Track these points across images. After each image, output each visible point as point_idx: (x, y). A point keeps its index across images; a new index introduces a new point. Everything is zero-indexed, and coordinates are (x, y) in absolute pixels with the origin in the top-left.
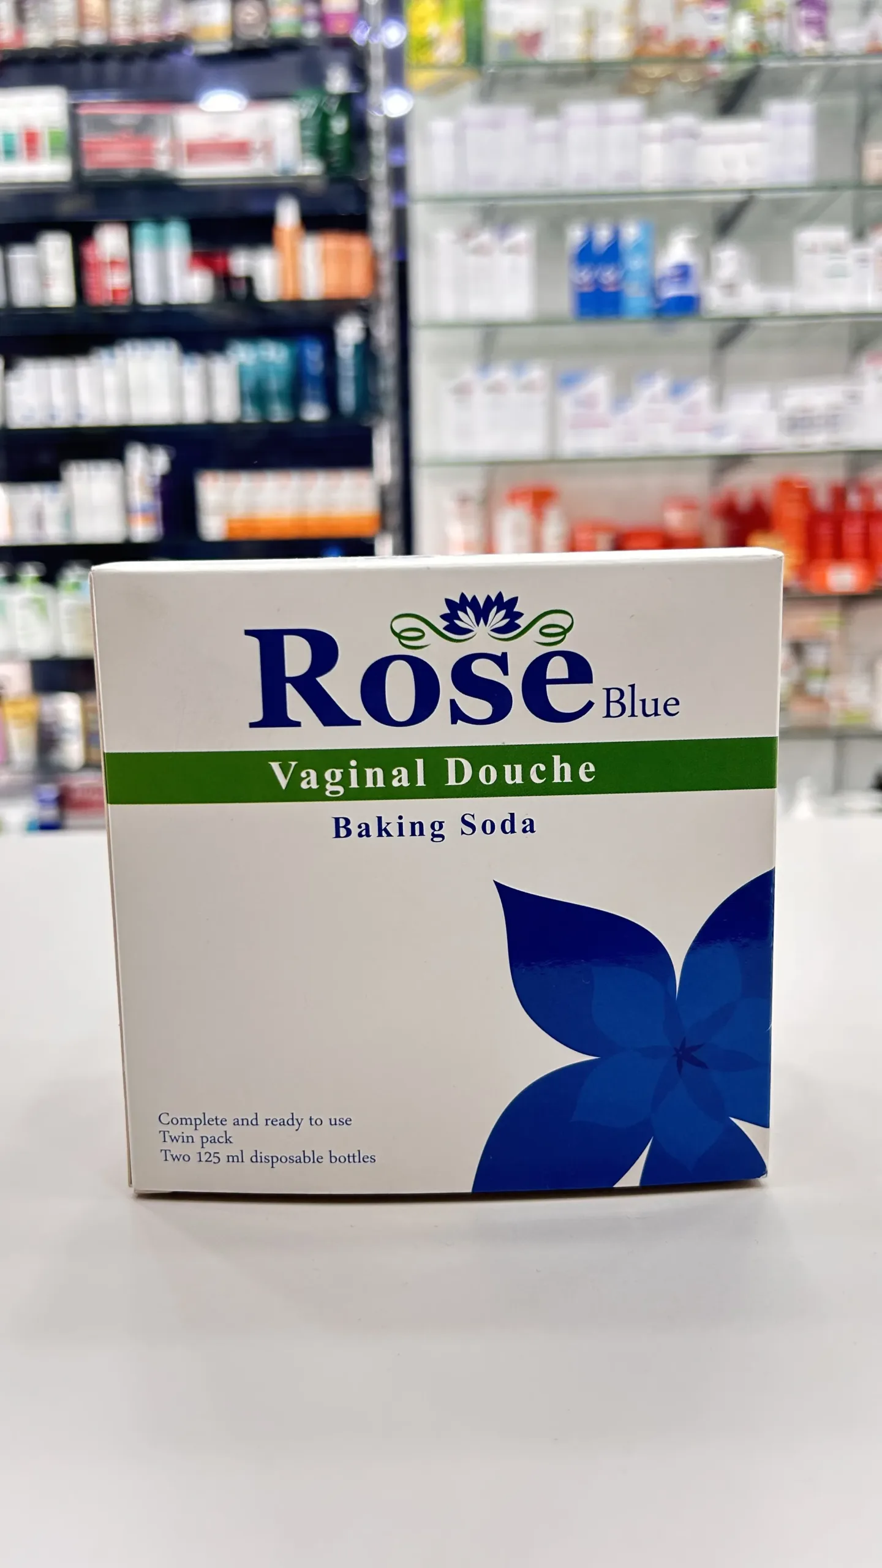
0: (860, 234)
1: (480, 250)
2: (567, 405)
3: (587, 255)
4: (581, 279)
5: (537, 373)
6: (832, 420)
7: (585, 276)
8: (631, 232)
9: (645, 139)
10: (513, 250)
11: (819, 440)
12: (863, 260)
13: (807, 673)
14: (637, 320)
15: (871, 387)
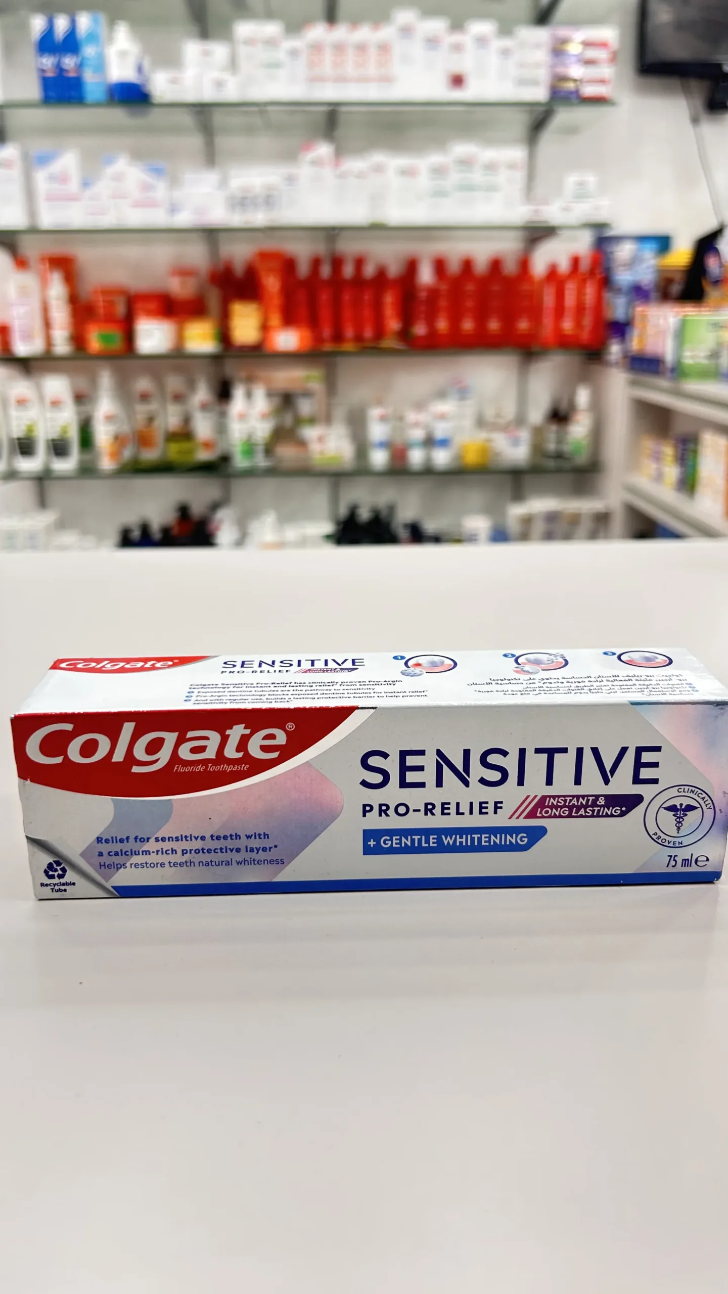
0: (293, 28)
2: (42, 178)
3: (47, 44)
4: (44, 65)
5: (10, 151)
6: (269, 200)
7: (48, 62)
8: (84, 23)
11: (259, 218)
12: (294, 52)
13: (299, 421)
14: (97, 105)
15: (304, 170)
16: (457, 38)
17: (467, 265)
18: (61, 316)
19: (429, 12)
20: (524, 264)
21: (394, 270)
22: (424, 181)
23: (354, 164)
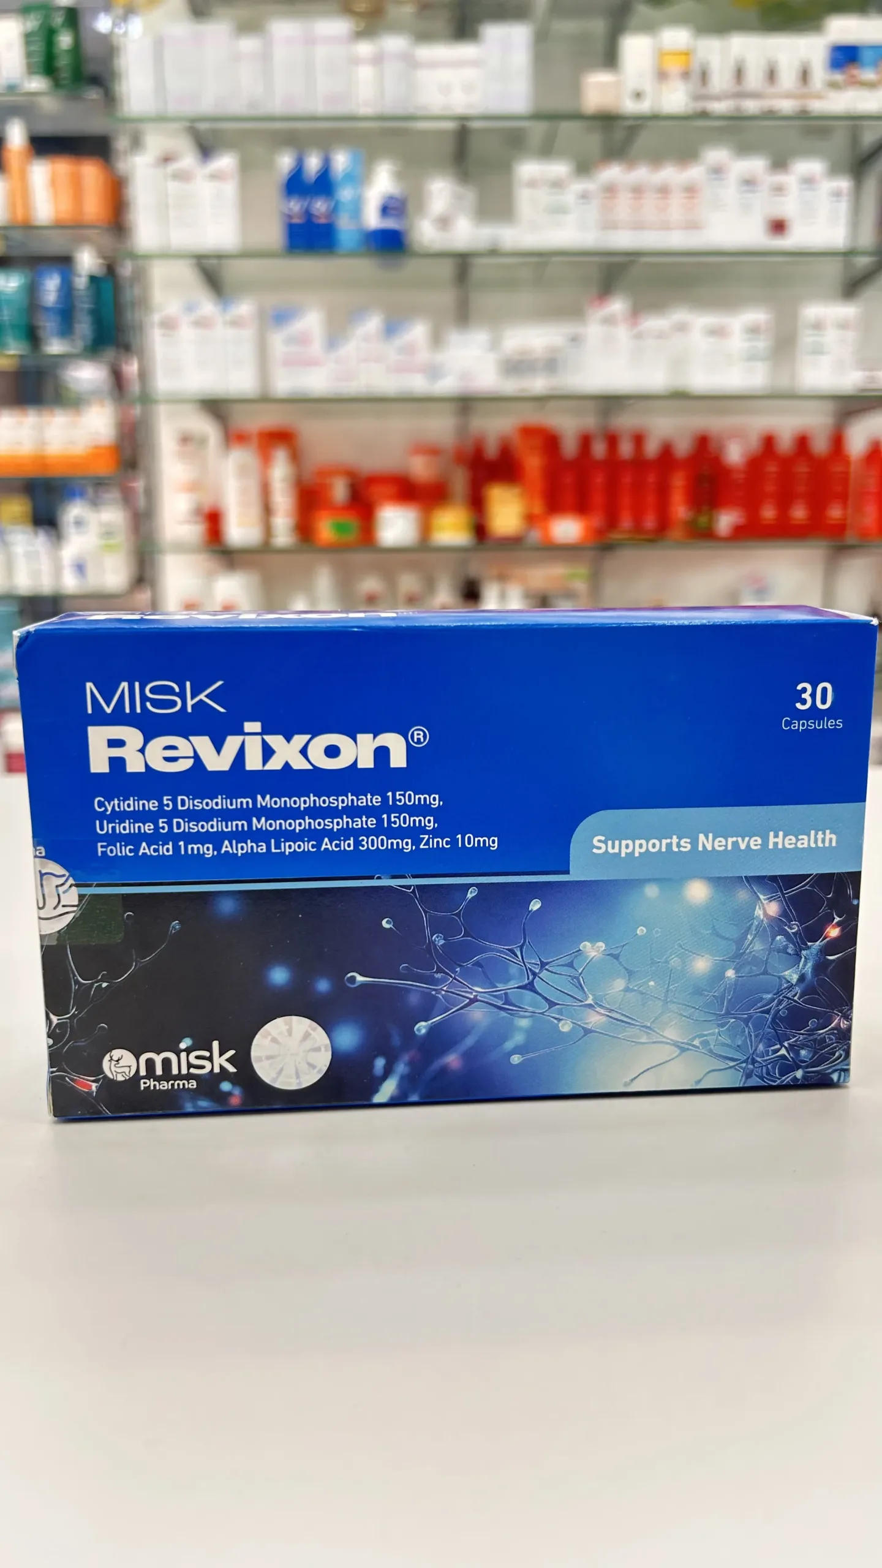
0: (584, 168)
1: (183, 177)
2: (278, 341)
3: (295, 185)
4: (290, 210)
5: (244, 308)
6: (551, 364)
7: (295, 206)
8: (341, 161)
9: (355, 61)
10: (215, 177)
11: (539, 384)
12: (584, 196)
14: (352, 254)
15: (593, 330)
16: (780, 178)
17: (769, 442)
18: (283, 501)
19: (744, 149)
20: (838, 441)
21: (683, 447)
22: (737, 342)
23: (653, 323)
